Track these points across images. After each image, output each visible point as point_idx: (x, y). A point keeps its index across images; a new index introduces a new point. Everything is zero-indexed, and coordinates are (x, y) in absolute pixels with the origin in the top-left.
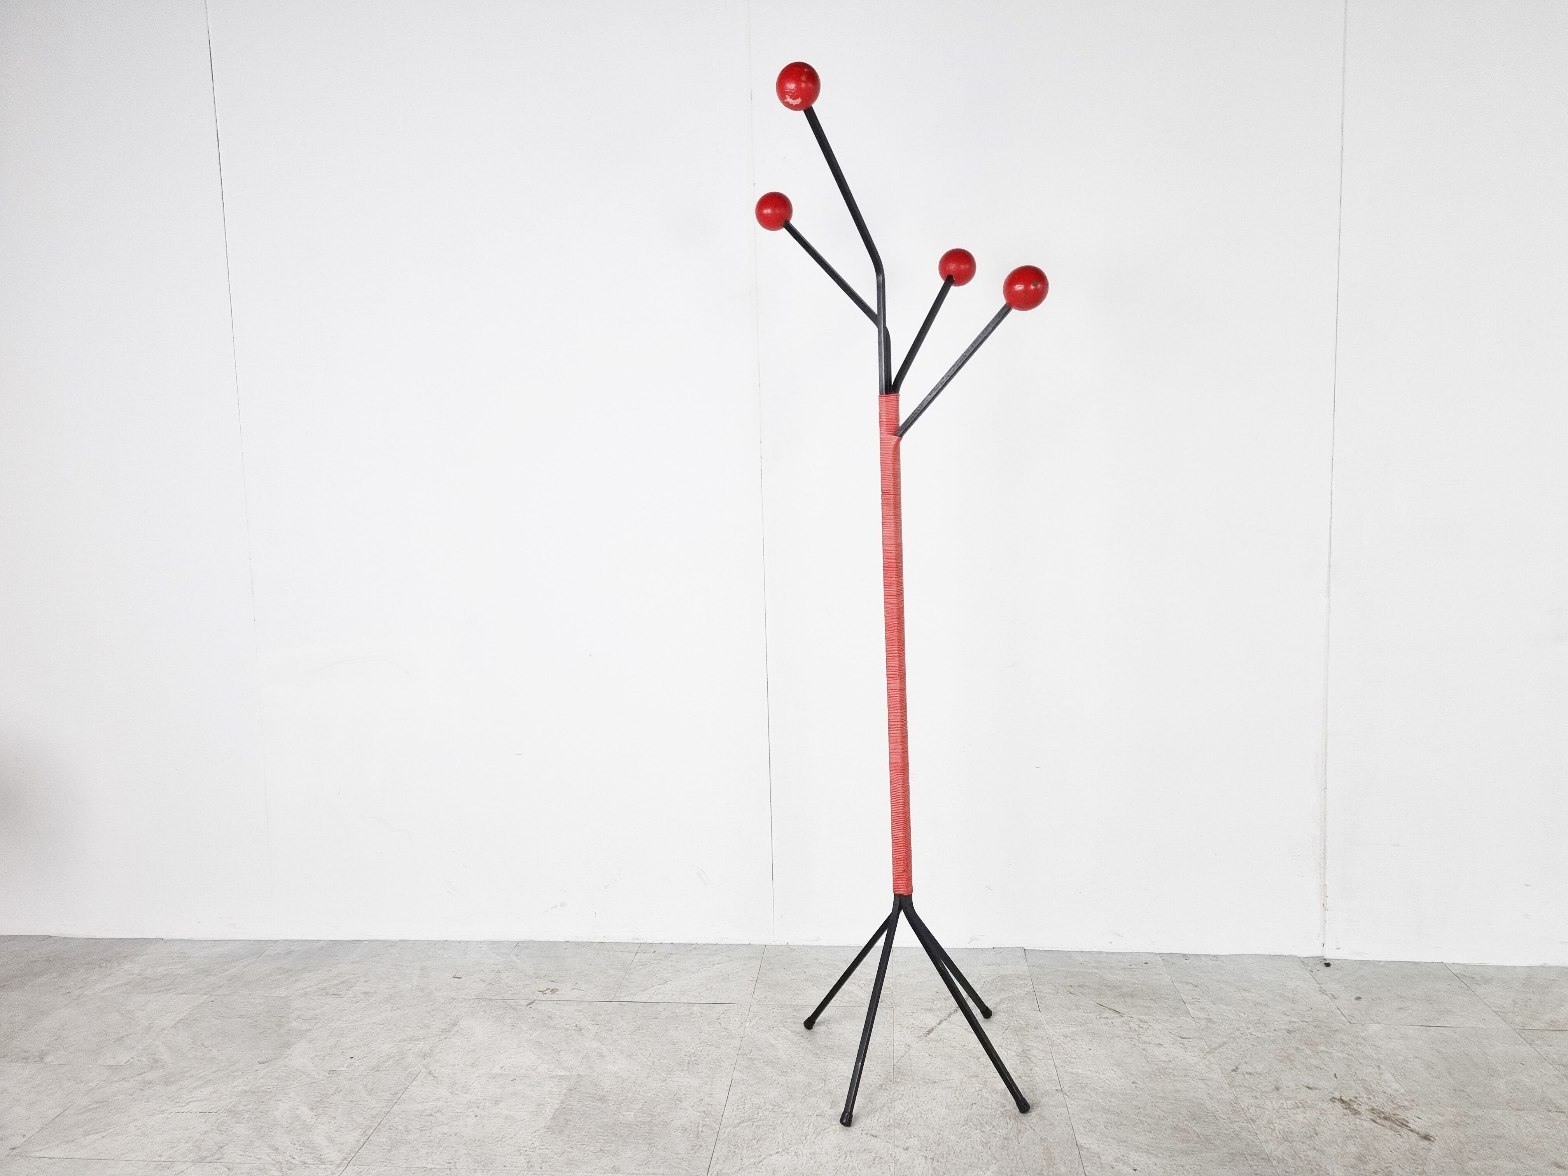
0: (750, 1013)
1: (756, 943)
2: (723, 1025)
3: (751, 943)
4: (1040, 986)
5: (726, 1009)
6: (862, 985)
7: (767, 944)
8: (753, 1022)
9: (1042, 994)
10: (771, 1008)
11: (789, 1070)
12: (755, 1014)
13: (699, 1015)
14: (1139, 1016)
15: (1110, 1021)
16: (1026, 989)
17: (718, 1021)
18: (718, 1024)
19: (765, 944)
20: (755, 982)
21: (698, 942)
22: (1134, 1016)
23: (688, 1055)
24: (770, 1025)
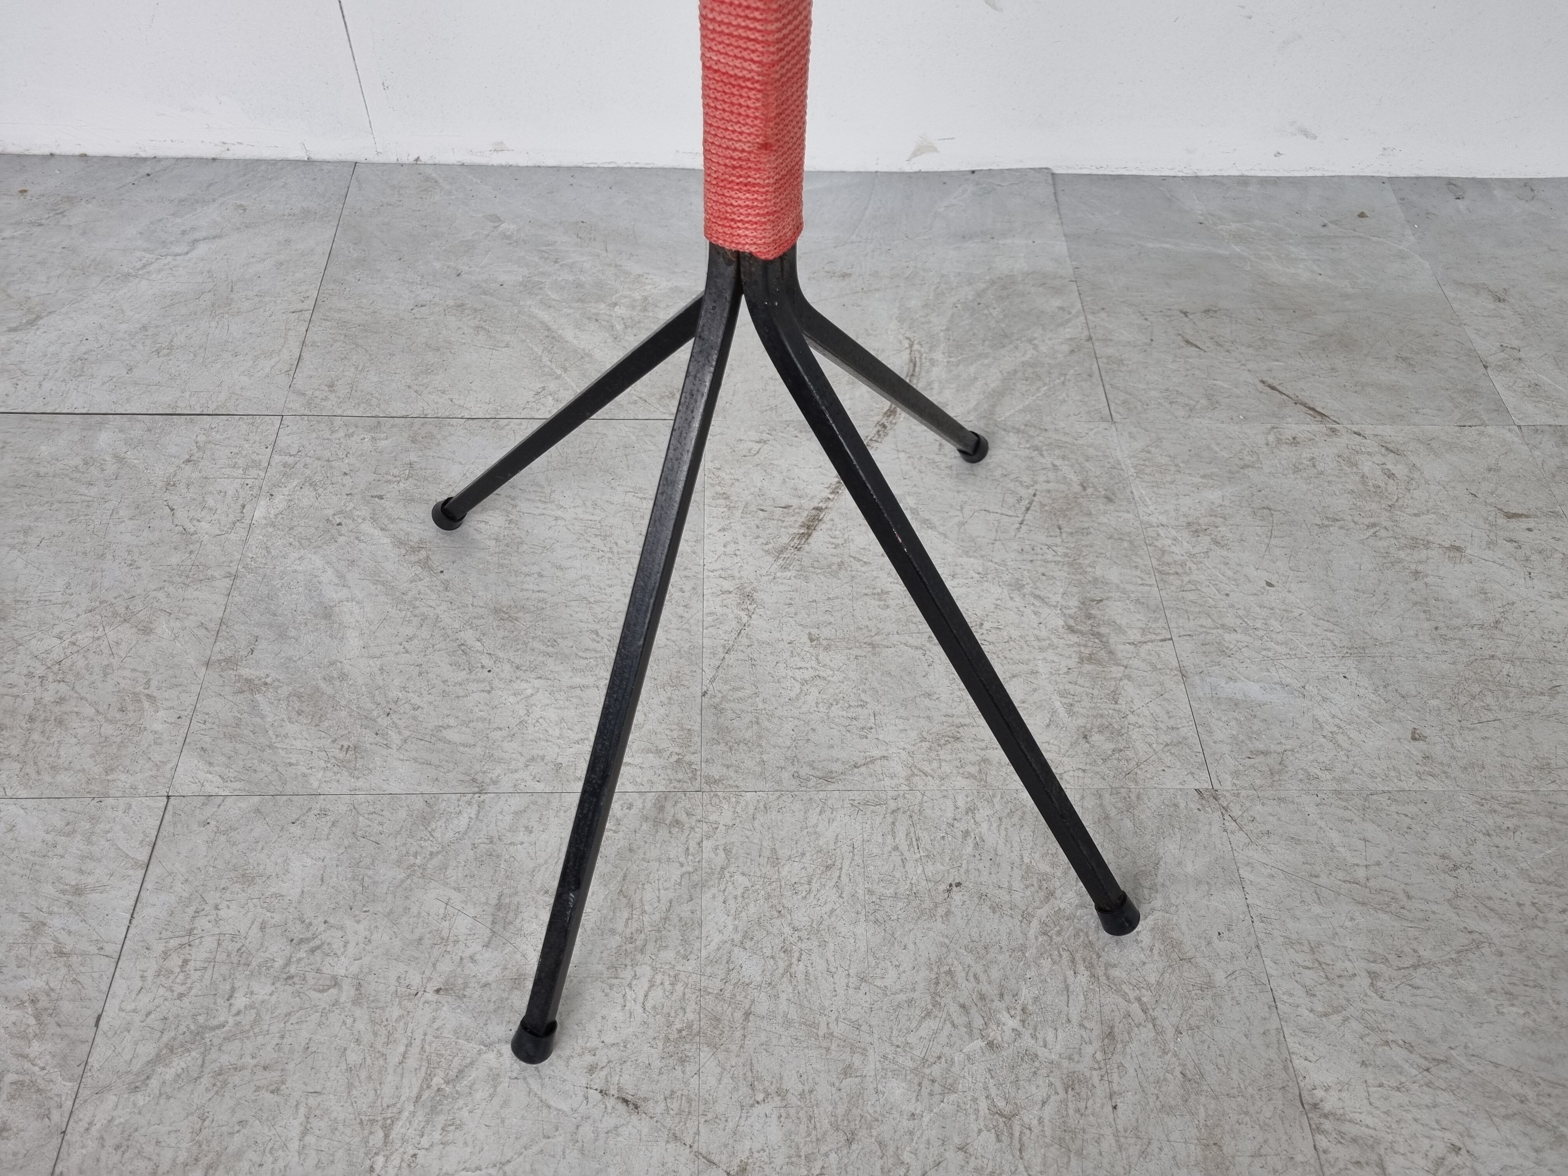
0: (277, 458)
1: (327, 157)
2: (181, 514)
3: (314, 157)
4: (1103, 315)
5: (202, 438)
6: (619, 327)
7: (360, 157)
8: (280, 501)
9: (1110, 351)
10: (341, 434)
11: (368, 737)
12: (290, 460)
13: (111, 467)
14: (1379, 429)
15: (1306, 454)
16: (1068, 332)
17: (167, 496)
18: (167, 510)
19: (351, 158)
20: (307, 315)
21: (161, 153)
22: (1368, 430)
23: (40, 671)
24: (330, 512)
